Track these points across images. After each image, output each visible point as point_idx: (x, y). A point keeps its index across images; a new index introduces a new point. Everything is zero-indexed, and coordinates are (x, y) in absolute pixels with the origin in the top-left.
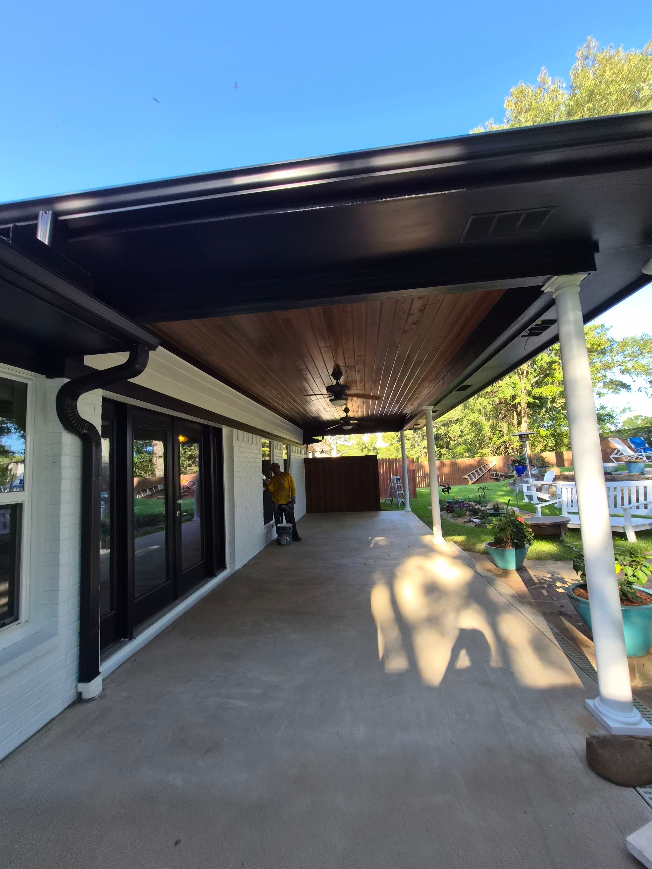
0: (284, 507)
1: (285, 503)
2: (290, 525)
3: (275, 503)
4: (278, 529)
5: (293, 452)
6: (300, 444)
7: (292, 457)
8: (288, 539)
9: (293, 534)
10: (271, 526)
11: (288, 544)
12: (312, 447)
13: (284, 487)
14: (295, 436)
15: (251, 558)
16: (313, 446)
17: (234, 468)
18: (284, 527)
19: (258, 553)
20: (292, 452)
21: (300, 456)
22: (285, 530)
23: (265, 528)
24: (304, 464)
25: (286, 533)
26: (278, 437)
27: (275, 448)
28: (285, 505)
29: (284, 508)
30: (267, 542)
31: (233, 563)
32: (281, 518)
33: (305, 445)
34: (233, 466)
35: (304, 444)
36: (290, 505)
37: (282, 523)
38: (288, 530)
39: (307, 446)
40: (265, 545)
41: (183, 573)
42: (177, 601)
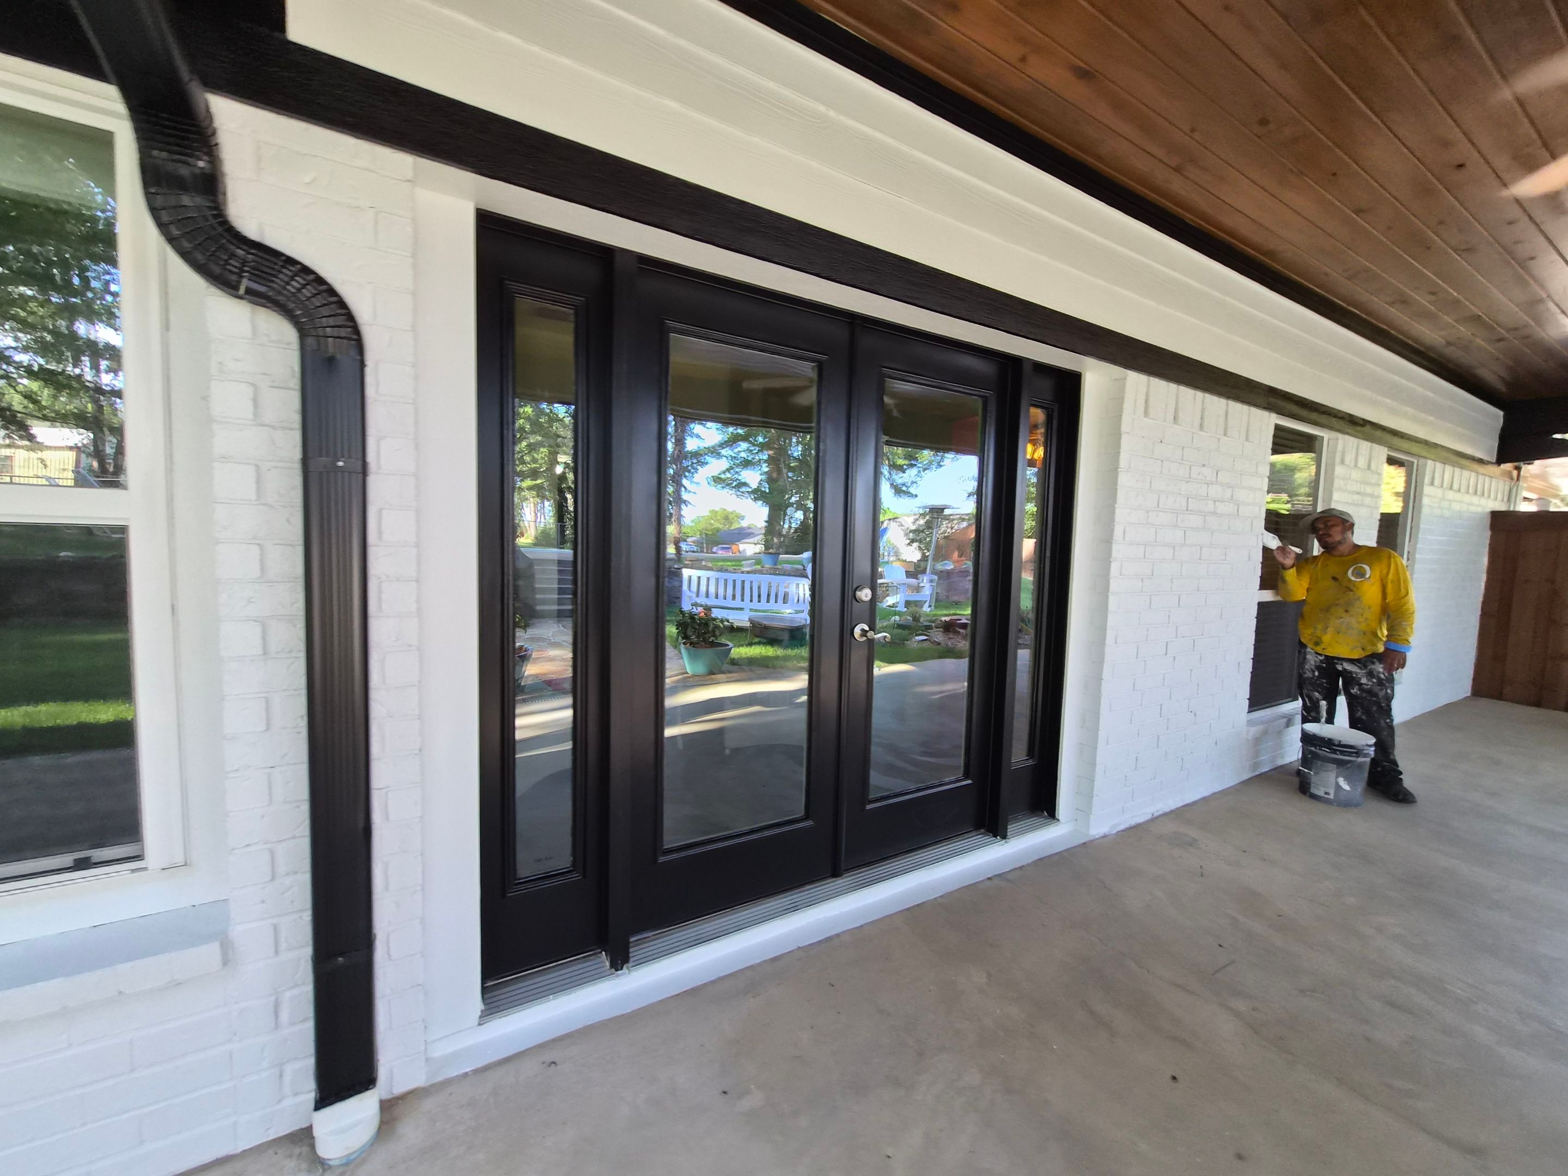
0: (1345, 670)
1: (1355, 656)
2: (1365, 740)
3: (1309, 650)
4: (1307, 739)
5: (1437, 482)
6: (1481, 461)
7: (1426, 501)
8: (1347, 787)
9: (1370, 773)
10: (1285, 720)
11: (1344, 803)
12: (1543, 477)
13: (1359, 598)
14: (1459, 429)
15: (1167, 810)
16: (1550, 470)
17: (1118, 511)
18: (1330, 740)
19: (1204, 800)
20: (1432, 484)
21: (1470, 504)
22: (1334, 752)
23: (1250, 723)
24: (1489, 533)
25: (1340, 763)
26: (1363, 426)
27: (1342, 462)
28: (1351, 661)
29: (1346, 675)
30: (1255, 766)
31: (1084, 810)
32: (1323, 704)
33: (1508, 466)
34: (1115, 503)
35: (1500, 460)
36: (1379, 668)
37: (1330, 720)
38: (1350, 754)
39: (1518, 469)
40: (1246, 776)
41: (868, 807)
42: (840, 882)
